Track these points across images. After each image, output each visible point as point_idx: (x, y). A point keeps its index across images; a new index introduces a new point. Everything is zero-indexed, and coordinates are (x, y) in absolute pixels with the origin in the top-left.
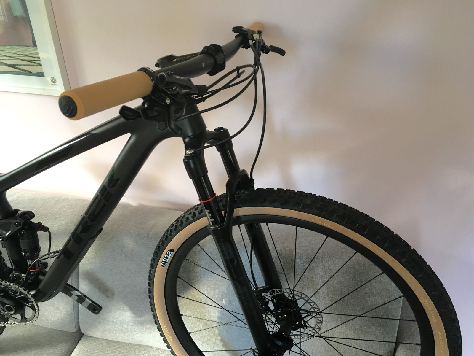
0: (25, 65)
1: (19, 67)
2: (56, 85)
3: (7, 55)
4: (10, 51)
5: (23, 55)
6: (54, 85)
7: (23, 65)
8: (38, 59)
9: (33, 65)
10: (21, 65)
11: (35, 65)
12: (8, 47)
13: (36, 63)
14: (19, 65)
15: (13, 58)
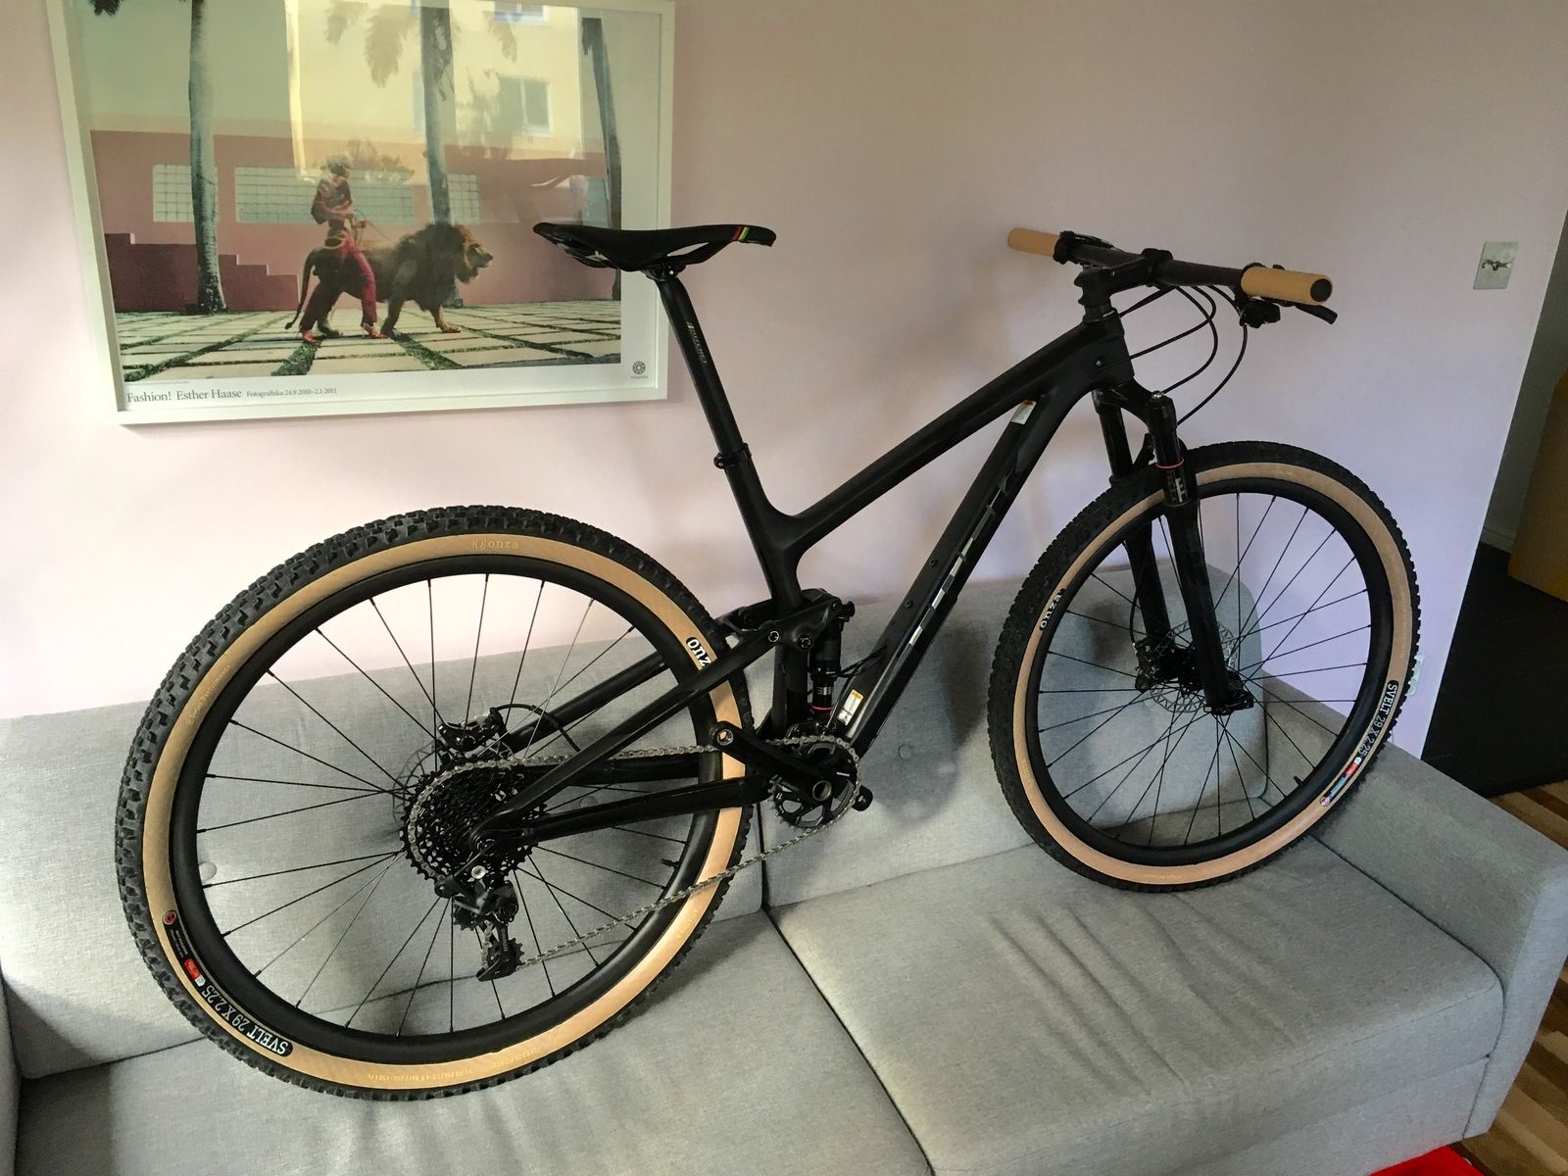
0: (580, 342)
1: (564, 347)
2: (643, 377)
3: (541, 323)
4: (554, 313)
5: (581, 319)
6: (638, 378)
7: (576, 342)
8: (617, 326)
9: (599, 340)
10: (569, 342)
11: (604, 340)
12: (550, 305)
13: (608, 335)
14: (566, 343)
15: (555, 328)
